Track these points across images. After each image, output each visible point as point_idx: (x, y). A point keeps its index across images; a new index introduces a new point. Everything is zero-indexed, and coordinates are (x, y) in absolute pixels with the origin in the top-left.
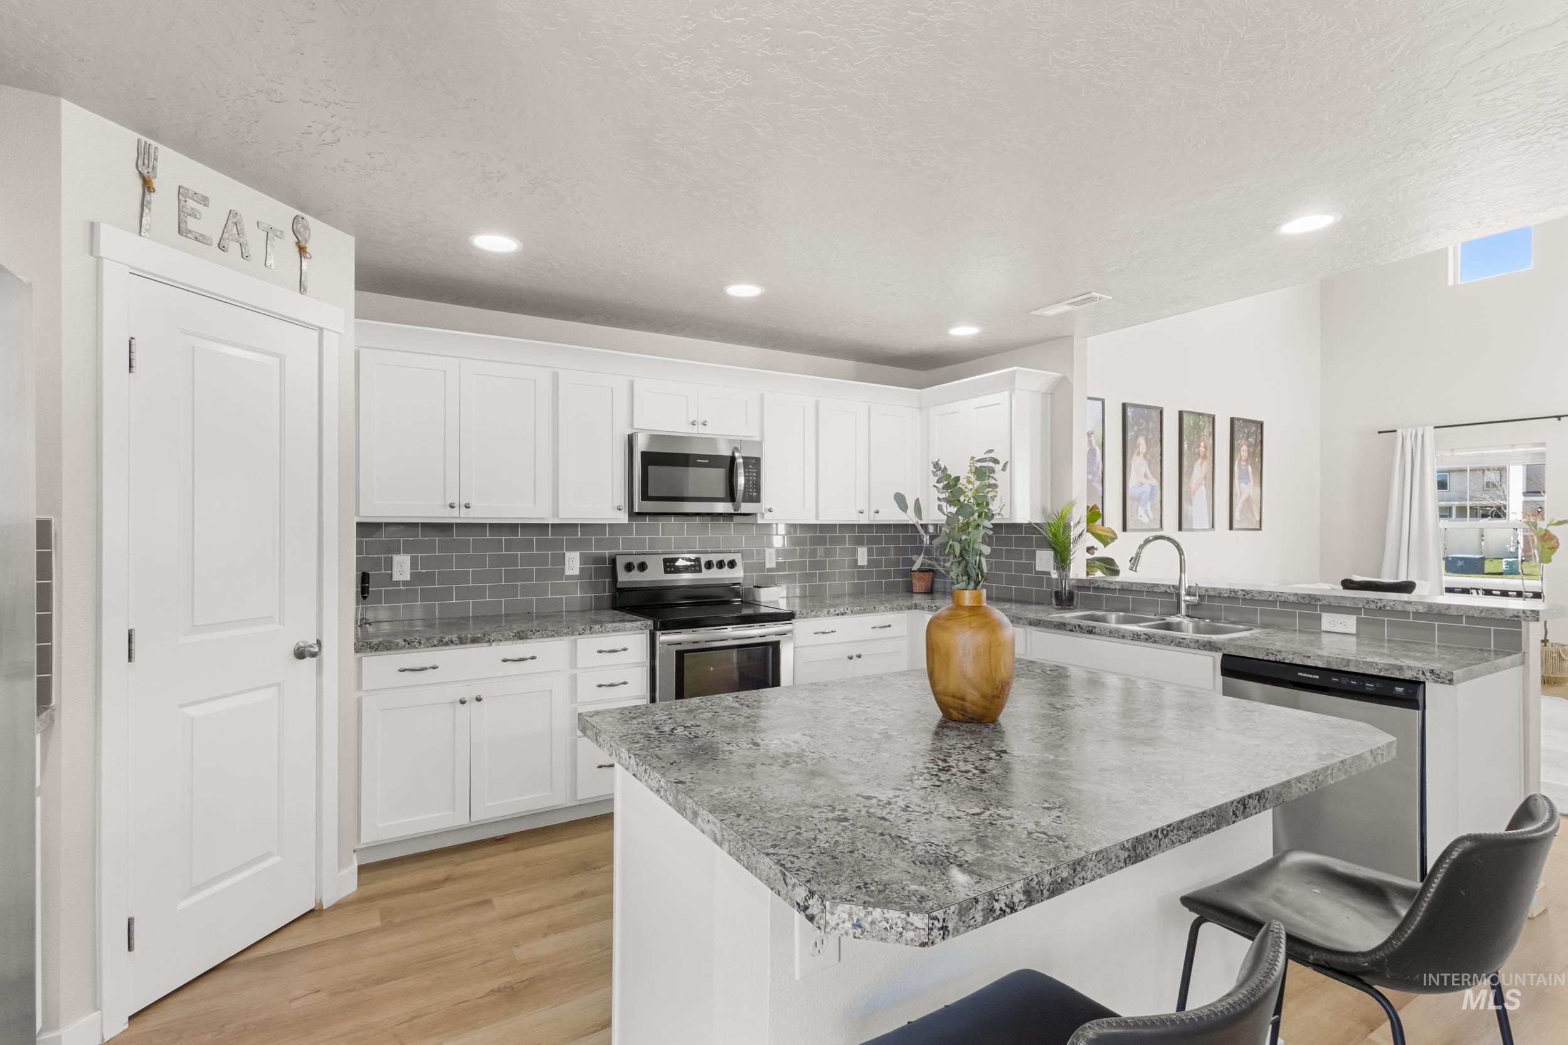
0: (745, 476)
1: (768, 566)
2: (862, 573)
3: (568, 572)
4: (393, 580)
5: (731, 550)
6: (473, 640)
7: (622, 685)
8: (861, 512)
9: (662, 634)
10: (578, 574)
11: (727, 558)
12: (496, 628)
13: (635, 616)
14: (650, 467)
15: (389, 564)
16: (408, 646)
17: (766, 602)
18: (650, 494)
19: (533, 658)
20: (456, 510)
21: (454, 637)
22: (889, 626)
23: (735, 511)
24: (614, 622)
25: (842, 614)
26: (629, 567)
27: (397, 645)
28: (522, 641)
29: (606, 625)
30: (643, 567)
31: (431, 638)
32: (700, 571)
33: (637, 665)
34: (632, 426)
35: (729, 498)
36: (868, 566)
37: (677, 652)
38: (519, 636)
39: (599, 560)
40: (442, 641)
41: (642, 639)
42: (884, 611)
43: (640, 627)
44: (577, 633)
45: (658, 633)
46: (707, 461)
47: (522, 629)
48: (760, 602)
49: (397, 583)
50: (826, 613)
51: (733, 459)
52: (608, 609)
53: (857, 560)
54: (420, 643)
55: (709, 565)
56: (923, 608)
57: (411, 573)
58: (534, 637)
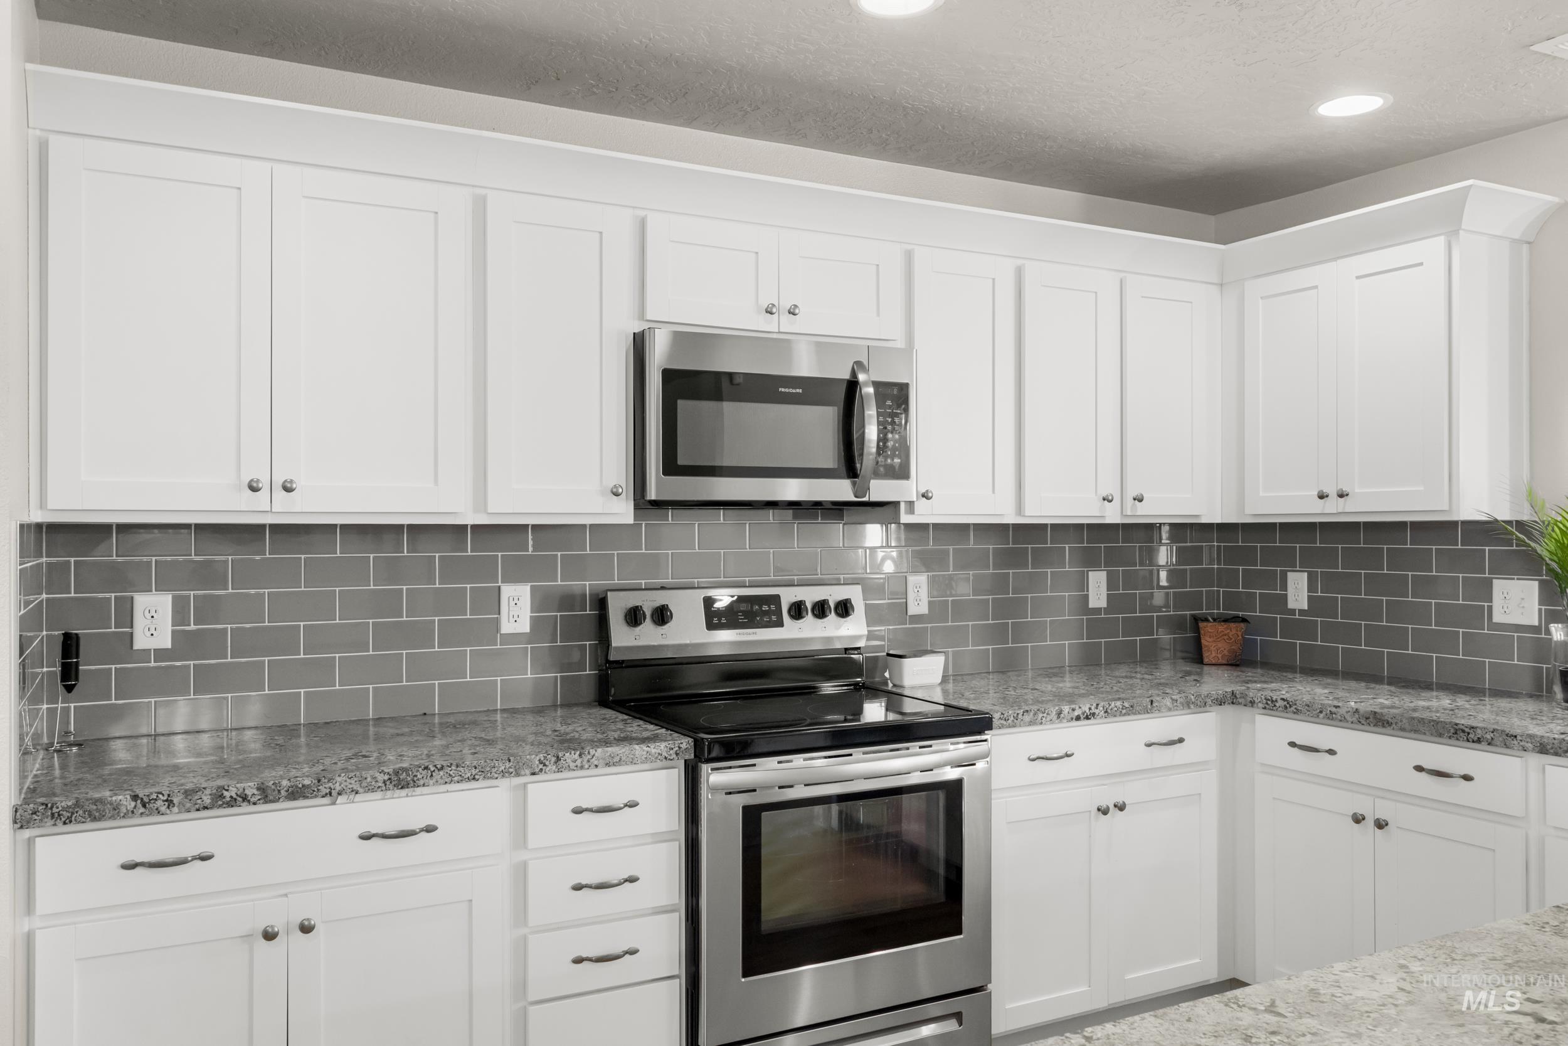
0: (879, 423)
1: (913, 610)
2: (1095, 622)
3: (507, 627)
4: (136, 647)
5: (839, 579)
6: (293, 793)
7: (627, 884)
8: (1108, 499)
9: (712, 769)
10: (528, 630)
11: (834, 595)
12: (348, 759)
13: (652, 727)
14: (681, 403)
15: (126, 615)
16: (142, 810)
17: (913, 688)
18: (682, 461)
19: (430, 829)
20: (264, 494)
21: (251, 789)
22: (1181, 740)
23: (856, 497)
24: (606, 743)
25: (1087, 718)
26: (634, 617)
27: (116, 808)
28: (404, 792)
29: (592, 752)
30: (662, 616)
31: (195, 791)
32: (780, 624)
33: (659, 838)
34: (642, 316)
35: (843, 470)
36: (1107, 610)
37: (746, 809)
38: (399, 780)
39: (568, 601)
40: (222, 796)
41: (671, 780)
42: (1170, 710)
43: (665, 754)
44: (528, 772)
45: (705, 768)
46: (800, 391)
47: (405, 765)
48: (902, 687)
50: (1054, 715)
51: (852, 385)
52: (588, 705)
53: (1086, 597)
54: (170, 803)
55: (797, 611)
56: (1252, 703)
57: (174, 634)
58: (431, 782)
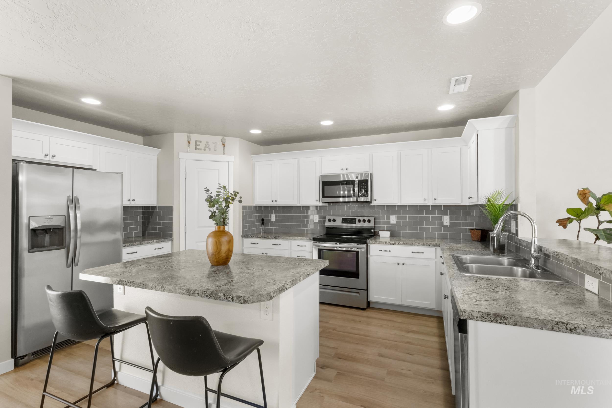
3: (315, 221)
10: (318, 222)
11: (367, 219)
14: (325, 187)
15: (271, 217)
18: (325, 195)
20: (274, 202)
22: (423, 253)
23: (356, 200)
25: (393, 244)
26: (330, 220)
30: (334, 221)
32: (356, 223)
34: (322, 173)
39: (324, 218)
46: (346, 183)
49: (272, 222)
55: (359, 221)
57: (276, 219)
